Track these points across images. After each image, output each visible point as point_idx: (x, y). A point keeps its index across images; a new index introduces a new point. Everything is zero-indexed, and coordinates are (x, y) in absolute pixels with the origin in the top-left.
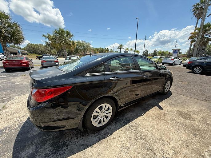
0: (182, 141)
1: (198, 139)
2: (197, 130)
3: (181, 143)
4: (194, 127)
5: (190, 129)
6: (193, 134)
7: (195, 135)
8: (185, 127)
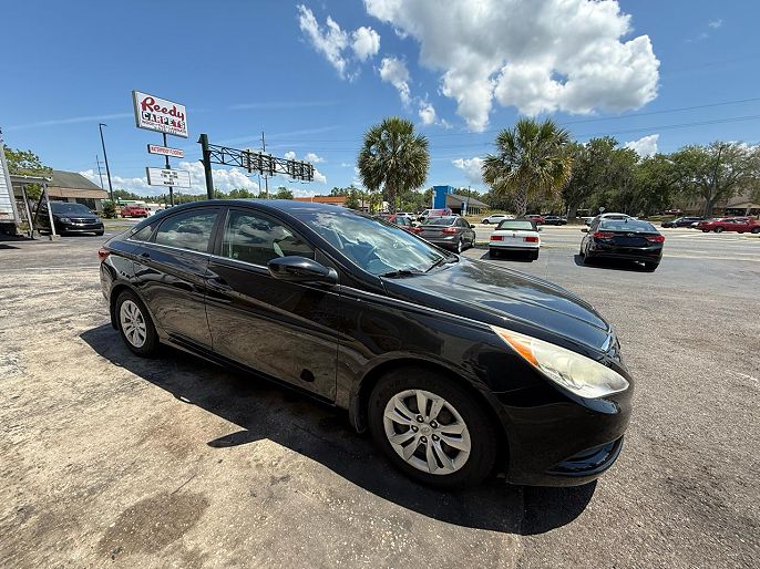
0: (30, 468)
1: (6, 514)
2: (42, 531)
3: (27, 463)
4: (62, 527)
5: (61, 507)
6: (33, 508)
7: (25, 512)
8: (80, 495)
